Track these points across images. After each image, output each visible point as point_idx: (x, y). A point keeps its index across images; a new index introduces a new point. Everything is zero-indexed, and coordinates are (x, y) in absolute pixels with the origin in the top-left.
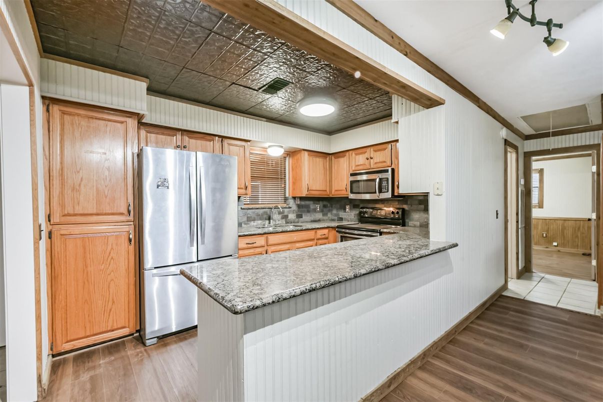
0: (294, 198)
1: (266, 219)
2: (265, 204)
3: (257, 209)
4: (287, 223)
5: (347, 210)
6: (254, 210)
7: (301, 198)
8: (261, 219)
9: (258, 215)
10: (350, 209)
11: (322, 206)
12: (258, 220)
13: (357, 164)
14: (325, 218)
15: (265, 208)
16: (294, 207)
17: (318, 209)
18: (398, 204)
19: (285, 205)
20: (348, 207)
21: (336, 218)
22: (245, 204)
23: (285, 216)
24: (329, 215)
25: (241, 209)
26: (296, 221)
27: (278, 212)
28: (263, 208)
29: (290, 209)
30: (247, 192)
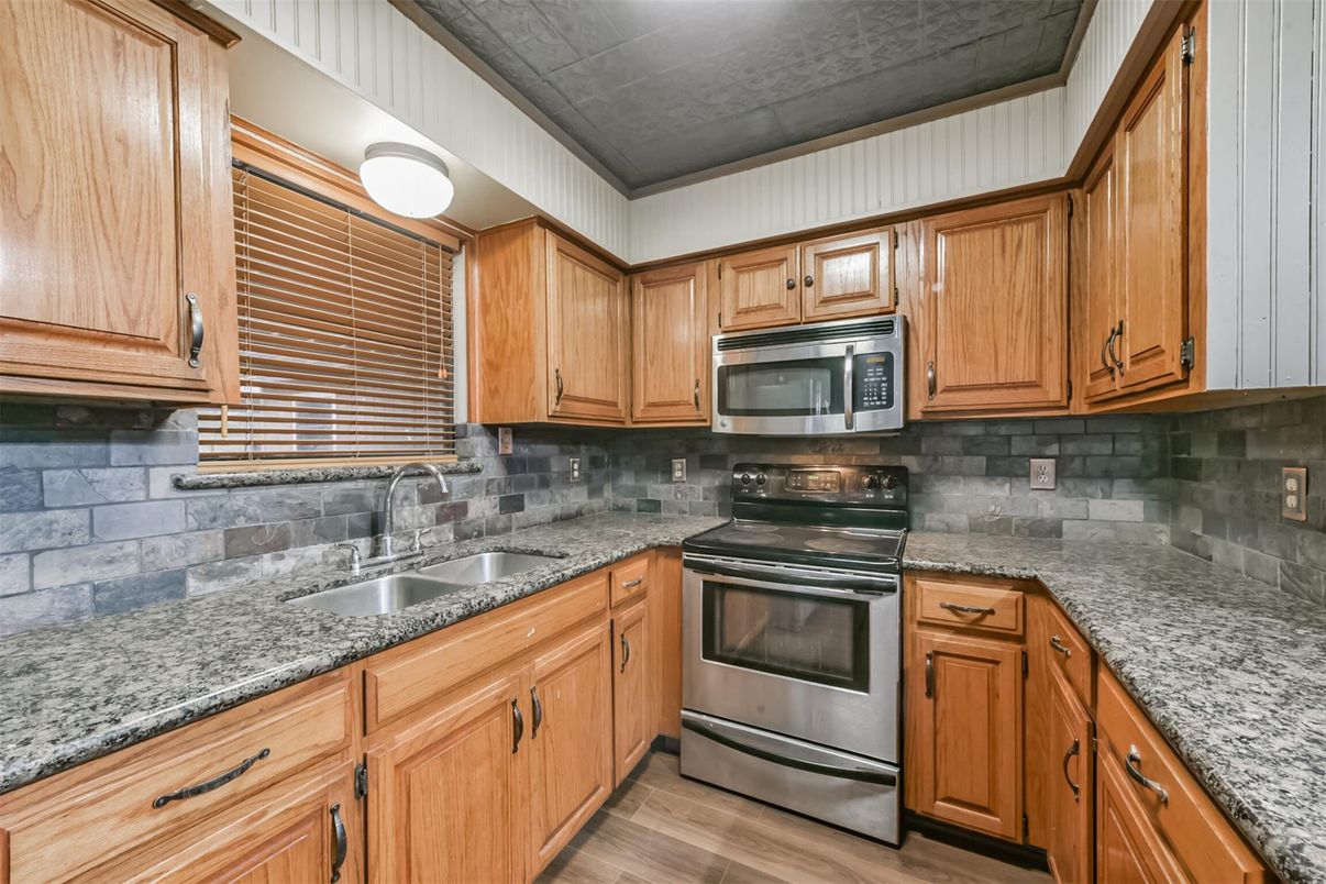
0: (492, 430)
1: (355, 533)
2: (354, 454)
3: (303, 481)
4: (461, 536)
5: (678, 474)
6: (274, 491)
7: (522, 432)
8: (322, 536)
9: (305, 514)
10: (689, 470)
11: (586, 461)
12: (304, 543)
13: (743, 305)
14: (597, 503)
15: (351, 478)
16: (493, 469)
17: (576, 474)
18: (881, 453)
19: (452, 461)
20: (679, 465)
21: (633, 502)
22: (204, 457)
23: (454, 507)
24: (608, 493)
25: (178, 484)
26: (500, 525)
27: (421, 491)
28: (339, 479)
29: (477, 478)
30: (204, 371)
